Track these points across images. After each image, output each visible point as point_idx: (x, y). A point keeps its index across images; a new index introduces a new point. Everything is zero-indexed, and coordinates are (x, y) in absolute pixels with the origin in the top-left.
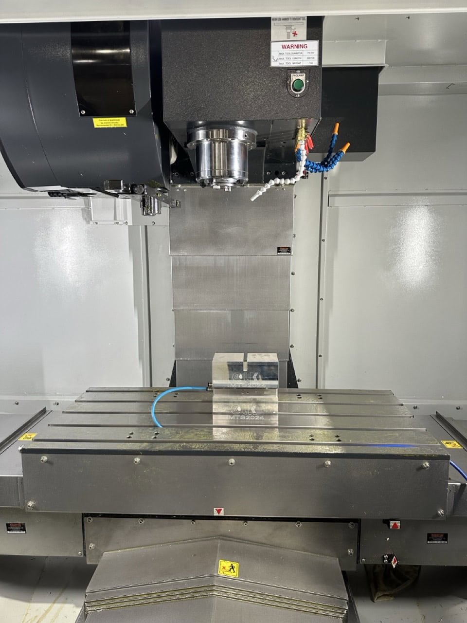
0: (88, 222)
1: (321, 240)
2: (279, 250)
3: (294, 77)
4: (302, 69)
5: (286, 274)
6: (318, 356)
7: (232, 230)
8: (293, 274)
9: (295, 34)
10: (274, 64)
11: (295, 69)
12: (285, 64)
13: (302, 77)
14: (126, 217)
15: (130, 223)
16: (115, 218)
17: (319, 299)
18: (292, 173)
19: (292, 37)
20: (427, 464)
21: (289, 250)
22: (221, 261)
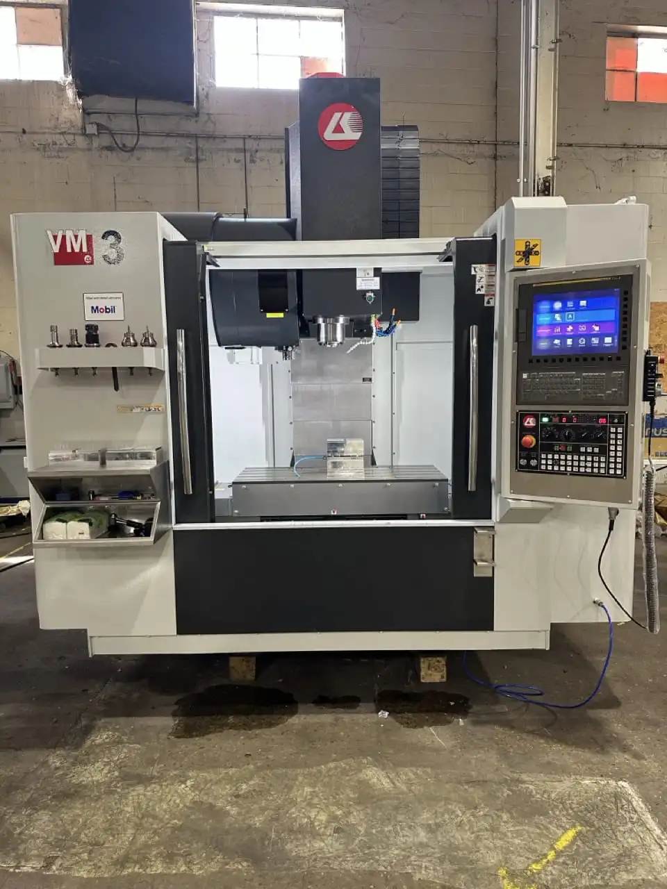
0: (231, 363)
1: (392, 373)
2: (364, 380)
3: (368, 294)
4: (372, 291)
5: (369, 396)
6: (392, 454)
7: (332, 367)
8: (374, 396)
9: (368, 274)
10: (358, 288)
11: (368, 291)
12: (364, 288)
13: (372, 295)
14: (258, 359)
15: (261, 363)
16: (252, 360)
17: (392, 414)
18: (369, 334)
19: (367, 276)
20: (437, 484)
21: (370, 380)
22: (326, 388)
